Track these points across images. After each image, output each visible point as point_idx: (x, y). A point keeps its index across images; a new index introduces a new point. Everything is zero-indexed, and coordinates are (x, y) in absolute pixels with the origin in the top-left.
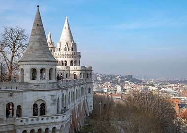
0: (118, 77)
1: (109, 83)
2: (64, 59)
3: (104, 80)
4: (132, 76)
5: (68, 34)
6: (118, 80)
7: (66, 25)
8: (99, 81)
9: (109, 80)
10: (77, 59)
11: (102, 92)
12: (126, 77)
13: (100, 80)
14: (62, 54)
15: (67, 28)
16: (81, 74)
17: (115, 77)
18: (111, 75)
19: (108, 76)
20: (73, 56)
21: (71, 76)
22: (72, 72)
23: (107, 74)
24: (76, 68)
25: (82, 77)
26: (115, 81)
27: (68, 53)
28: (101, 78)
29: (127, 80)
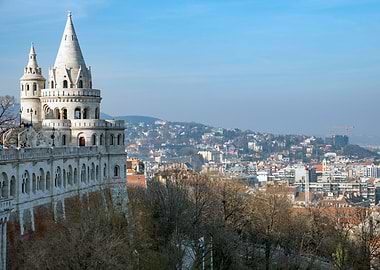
0: (308, 141)
1: (280, 157)
2: (60, 105)
3: (268, 149)
4: (346, 138)
5: (72, 50)
6: (305, 148)
7: (68, 32)
8: (253, 152)
9: (280, 150)
10: (89, 105)
11: (253, 182)
12: (330, 140)
13: (256, 148)
14: (56, 93)
15: (69, 38)
16: (94, 136)
17: (298, 141)
18: (288, 137)
19: (280, 138)
20: (79, 99)
21: (73, 141)
22: (75, 134)
23: (277, 134)
24: (82, 125)
25: (98, 143)
26: (298, 151)
27: (69, 91)
28: (259, 144)
29: (333, 149)
